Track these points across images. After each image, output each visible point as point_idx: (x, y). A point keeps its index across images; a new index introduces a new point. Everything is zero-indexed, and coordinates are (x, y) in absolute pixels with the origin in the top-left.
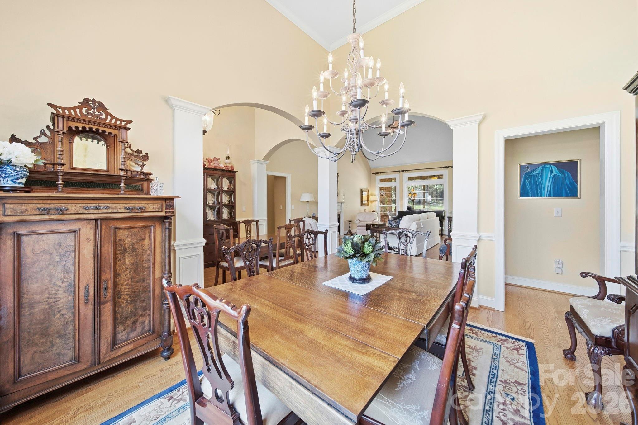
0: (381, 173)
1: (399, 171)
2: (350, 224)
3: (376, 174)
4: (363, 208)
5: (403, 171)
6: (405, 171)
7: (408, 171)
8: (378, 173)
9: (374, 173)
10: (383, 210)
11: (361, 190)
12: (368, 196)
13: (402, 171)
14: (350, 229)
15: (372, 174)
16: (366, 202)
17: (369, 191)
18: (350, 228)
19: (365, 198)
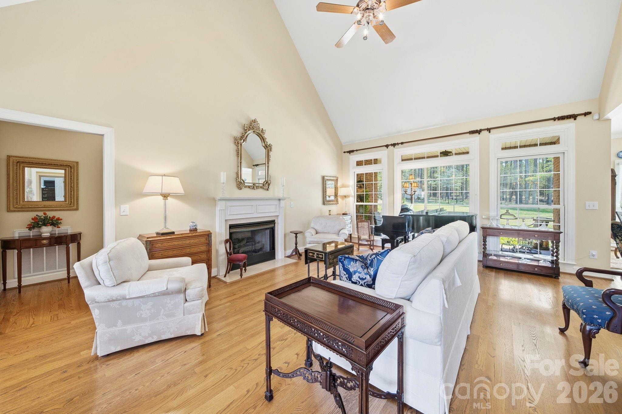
0: (357, 150)
1: (387, 146)
2: (296, 237)
3: (350, 152)
4: (326, 208)
5: (394, 145)
6: (398, 144)
7: (402, 143)
8: (353, 151)
9: (348, 152)
10: (361, 211)
11: (323, 178)
12: (336, 188)
13: (392, 145)
14: (296, 247)
15: (344, 152)
16: (332, 198)
17: (339, 180)
18: (296, 244)
19: (330, 191)
